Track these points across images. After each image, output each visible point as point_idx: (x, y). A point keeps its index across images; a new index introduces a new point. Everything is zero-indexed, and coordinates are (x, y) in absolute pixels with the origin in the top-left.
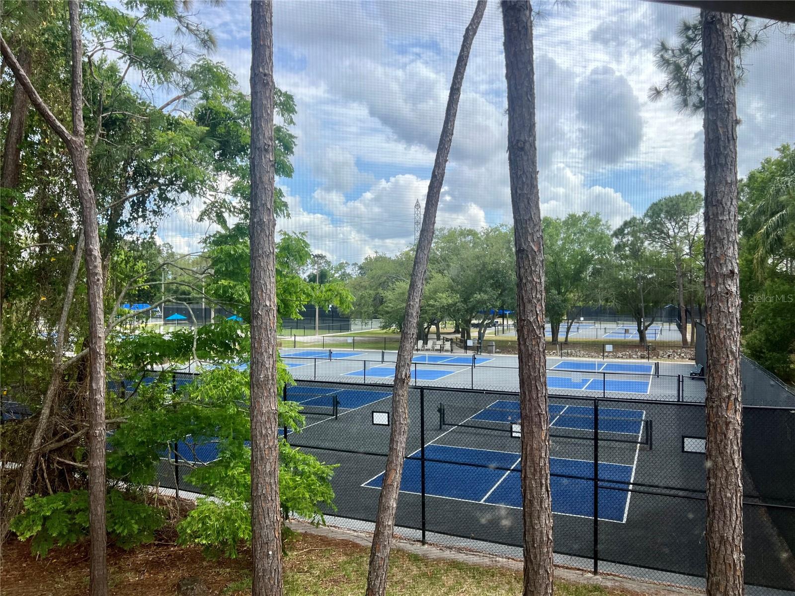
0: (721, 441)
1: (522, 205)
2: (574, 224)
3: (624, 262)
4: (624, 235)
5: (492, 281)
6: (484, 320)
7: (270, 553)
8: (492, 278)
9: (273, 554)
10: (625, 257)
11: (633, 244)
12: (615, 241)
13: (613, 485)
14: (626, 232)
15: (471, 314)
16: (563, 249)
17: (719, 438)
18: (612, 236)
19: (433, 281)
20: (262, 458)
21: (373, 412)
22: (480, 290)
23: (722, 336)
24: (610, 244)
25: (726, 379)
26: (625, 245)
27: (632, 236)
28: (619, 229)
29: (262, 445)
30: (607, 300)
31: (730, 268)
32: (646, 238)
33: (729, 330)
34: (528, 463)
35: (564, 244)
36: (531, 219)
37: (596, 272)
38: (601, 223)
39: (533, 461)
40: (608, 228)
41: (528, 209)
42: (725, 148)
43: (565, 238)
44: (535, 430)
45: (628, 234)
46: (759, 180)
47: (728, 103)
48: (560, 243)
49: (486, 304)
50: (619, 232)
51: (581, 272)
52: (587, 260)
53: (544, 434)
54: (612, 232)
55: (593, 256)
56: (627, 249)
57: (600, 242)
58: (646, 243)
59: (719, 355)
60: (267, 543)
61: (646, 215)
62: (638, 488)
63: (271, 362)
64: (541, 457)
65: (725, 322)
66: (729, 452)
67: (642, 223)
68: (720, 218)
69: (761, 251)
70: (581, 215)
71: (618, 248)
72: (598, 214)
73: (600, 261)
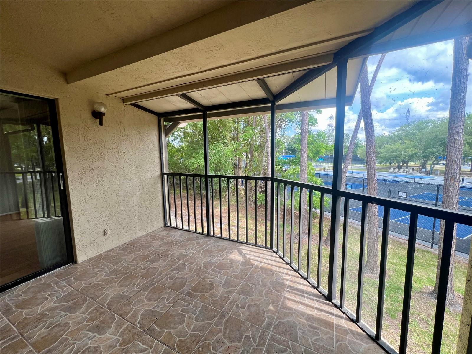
0: (447, 192)
17: (446, 190)
23: (451, 155)
25: (451, 170)
31: (457, 131)
33: (454, 153)
42: (459, 86)
47: (461, 69)
59: (449, 162)
65: (452, 150)
66: (450, 195)
68: (454, 113)
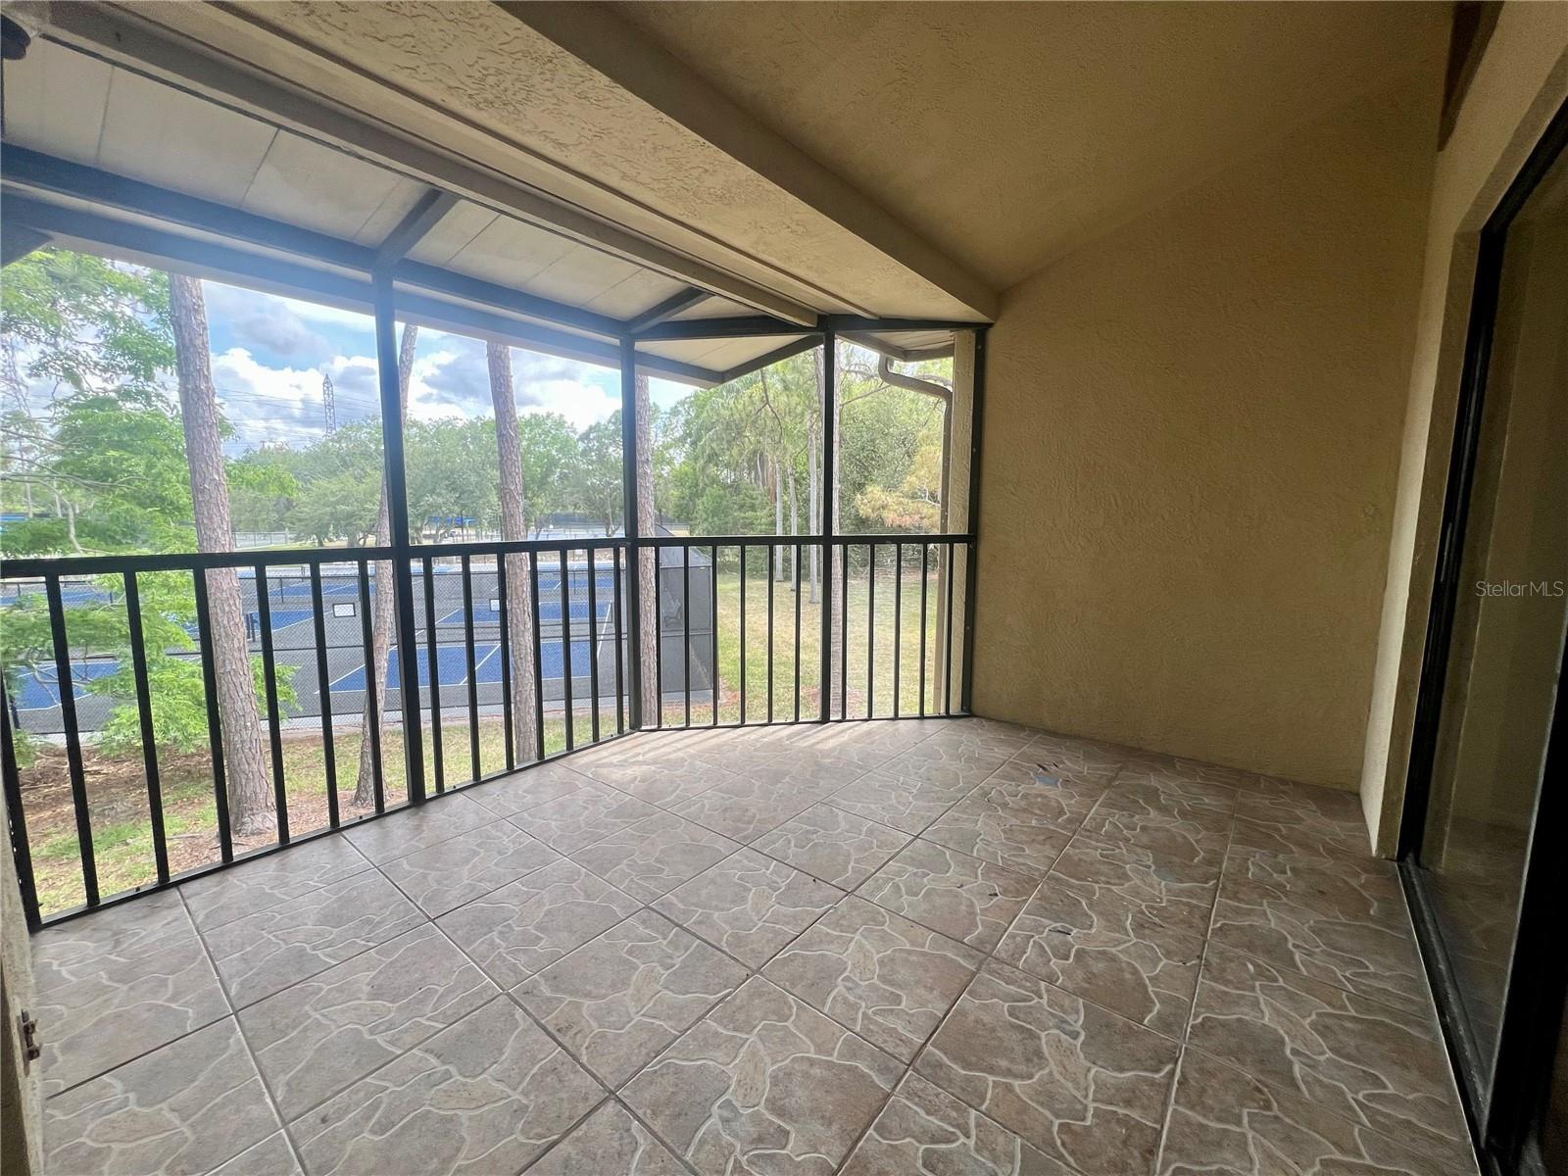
1: (501, 400)
2: (538, 425)
3: (590, 467)
4: (589, 440)
5: (447, 482)
6: (438, 530)
7: (249, 724)
8: (448, 478)
9: (252, 725)
10: (591, 463)
11: (599, 450)
12: (581, 446)
13: (581, 638)
14: (591, 436)
15: (423, 520)
16: (528, 451)
18: (578, 440)
19: (368, 480)
20: (227, 635)
21: (333, 605)
22: (432, 492)
24: (576, 448)
26: (591, 450)
27: (598, 442)
28: (584, 434)
29: (226, 622)
30: (575, 506)
32: (611, 444)
34: (514, 597)
35: (529, 446)
36: (508, 411)
37: (563, 477)
38: (566, 425)
39: (517, 594)
40: (574, 432)
41: (505, 403)
43: (529, 439)
44: (518, 571)
45: (594, 439)
46: (701, 398)
48: (525, 443)
49: (441, 508)
50: (585, 437)
51: (547, 476)
52: (553, 463)
53: (524, 573)
54: (577, 437)
55: (560, 459)
56: (593, 454)
57: (565, 446)
58: (611, 449)
60: (244, 716)
61: (610, 421)
62: (606, 637)
63: (227, 539)
64: (523, 591)
67: (606, 429)
69: (702, 462)
70: (545, 415)
71: (585, 453)
72: (561, 416)
73: (567, 465)
